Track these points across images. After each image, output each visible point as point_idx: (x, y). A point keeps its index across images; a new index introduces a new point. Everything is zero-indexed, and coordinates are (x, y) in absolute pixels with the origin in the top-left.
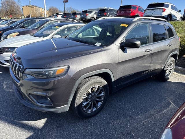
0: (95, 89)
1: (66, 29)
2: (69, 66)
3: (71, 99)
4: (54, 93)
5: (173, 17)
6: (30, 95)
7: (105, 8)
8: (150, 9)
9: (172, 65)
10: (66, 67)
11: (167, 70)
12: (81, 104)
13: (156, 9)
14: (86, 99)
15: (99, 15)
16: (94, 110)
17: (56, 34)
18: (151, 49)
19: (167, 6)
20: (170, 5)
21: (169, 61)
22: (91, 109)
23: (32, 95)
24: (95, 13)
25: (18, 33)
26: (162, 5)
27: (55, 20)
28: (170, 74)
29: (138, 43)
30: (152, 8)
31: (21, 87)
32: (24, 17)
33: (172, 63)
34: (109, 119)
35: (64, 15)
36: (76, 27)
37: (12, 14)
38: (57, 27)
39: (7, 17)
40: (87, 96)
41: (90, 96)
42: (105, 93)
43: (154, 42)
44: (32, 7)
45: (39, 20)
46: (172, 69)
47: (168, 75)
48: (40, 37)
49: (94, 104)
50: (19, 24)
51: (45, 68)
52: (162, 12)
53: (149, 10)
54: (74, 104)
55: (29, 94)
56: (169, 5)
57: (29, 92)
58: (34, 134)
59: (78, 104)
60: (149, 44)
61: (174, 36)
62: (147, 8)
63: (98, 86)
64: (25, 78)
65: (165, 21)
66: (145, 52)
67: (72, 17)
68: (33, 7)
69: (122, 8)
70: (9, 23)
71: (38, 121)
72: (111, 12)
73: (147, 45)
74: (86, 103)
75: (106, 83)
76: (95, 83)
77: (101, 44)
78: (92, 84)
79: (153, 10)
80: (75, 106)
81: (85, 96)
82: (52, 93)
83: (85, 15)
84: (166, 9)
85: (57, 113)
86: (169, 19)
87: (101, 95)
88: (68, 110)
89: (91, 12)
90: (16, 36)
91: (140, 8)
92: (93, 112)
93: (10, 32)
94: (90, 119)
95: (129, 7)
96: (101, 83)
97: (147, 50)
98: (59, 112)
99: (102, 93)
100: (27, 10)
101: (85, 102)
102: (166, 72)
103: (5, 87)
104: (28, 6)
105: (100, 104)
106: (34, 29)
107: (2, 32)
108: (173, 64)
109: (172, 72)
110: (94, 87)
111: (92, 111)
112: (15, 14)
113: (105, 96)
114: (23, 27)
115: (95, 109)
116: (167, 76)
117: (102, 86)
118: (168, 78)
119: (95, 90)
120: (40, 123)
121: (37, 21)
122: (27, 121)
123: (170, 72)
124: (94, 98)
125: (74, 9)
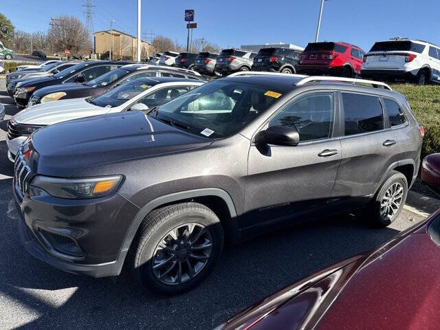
0: (188, 230)
1: (169, 91)
2: (123, 176)
3: (125, 249)
4: (90, 233)
5: (434, 75)
6: (40, 233)
7: (281, 44)
8: (377, 55)
9: (399, 191)
10: (118, 178)
11: (385, 200)
12: (151, 262)
13: (391, 54)
14: (164, 253)
15: (260, 60)
16: (183, 279)
17: (139, 101)
18: (334, 150)
19: (420, 49)
20: (427, 46)
21: (390, 181)
22: (177, 276)
23: (44, 232)
24: (251, 57)
25: (65, 94)
26: (407, 45)
27: (150, 69)
28: (395, 211)
29: (294, 135)
30: (382, 52)
31: (26, 215)
32: (96, 55)
33: (398, 185)
34: (216, 303)
35: (182, 58)
36: (187, 89)
37: (70, 47)
38: (144, 86)
39: (59, 54)
40: (165, 246)
41: (175, 246)
42: (213, 241)
43: (345, 135)
44: (115, 35)
45: (118, 67)
46: (400, 198)
47: (387, 213)
48: (104, 107)
49: (184, 265)
50: (74, 73)
51: (72, 178)
52: (407, 62)
53: (374, 55)
54: (134, 262)
55: (39, 230)
56: (424, 46)
57: (37, 226)
58: (39, 319)
59: (143, 262)
60: (332, 139)
61: (406, 123)
62: (371, 51)
63: (195, 224)
64: (35, 195)
65: (386, 88)
66: (319, 155)
67: (199, 61)
68: (119, 35)
69: (312, 47)
70: (56, 68)
71: (58, 291)
72: (288, 57)
73: (327, 142)
74: (162, 262)
75: (217, 220)
76: (188, 218)
77: (213, 132)
78: (177, 220)
79: (384, 55)
80: (136, 266)
81: (160, 247)
82: (86, 232)
83: (227, 59)
84: (415, 56)
85: (94, 278)
86: (423, 78)
87: (204, 246)
88: (119, 272)
89: (241, 54)
90: (60, 99)
91: (355, 50)
92: (181, 283)
93: (49, 90)
94: (172, 300)
95: (329, 46)
96: (203, 217)
97: (324, 152)
98: (98, 275)
99: (205, 241)
100: (105, 41)
101: (162, 259)
102: (382, 205)
103: (9, 211)
104: (106, 32)
105: (199, 267)
106: (100, 87)
107: (34, 88)
108: (401, 188)
109: (401, 206)
110: (186, 228)
111: (178, 280)
112: (78, 49)
113: (213, 250)
114: (80, 80)
115: (185, 278)
116: (387, 215)
117: (206, 225)
118: (389, 222)
119: (188, 234)
120: (61, 296)
121: (112, 68)
122: (34, 290)
123: (394, 207)
124: (184, 251)
125: (211, 43)
